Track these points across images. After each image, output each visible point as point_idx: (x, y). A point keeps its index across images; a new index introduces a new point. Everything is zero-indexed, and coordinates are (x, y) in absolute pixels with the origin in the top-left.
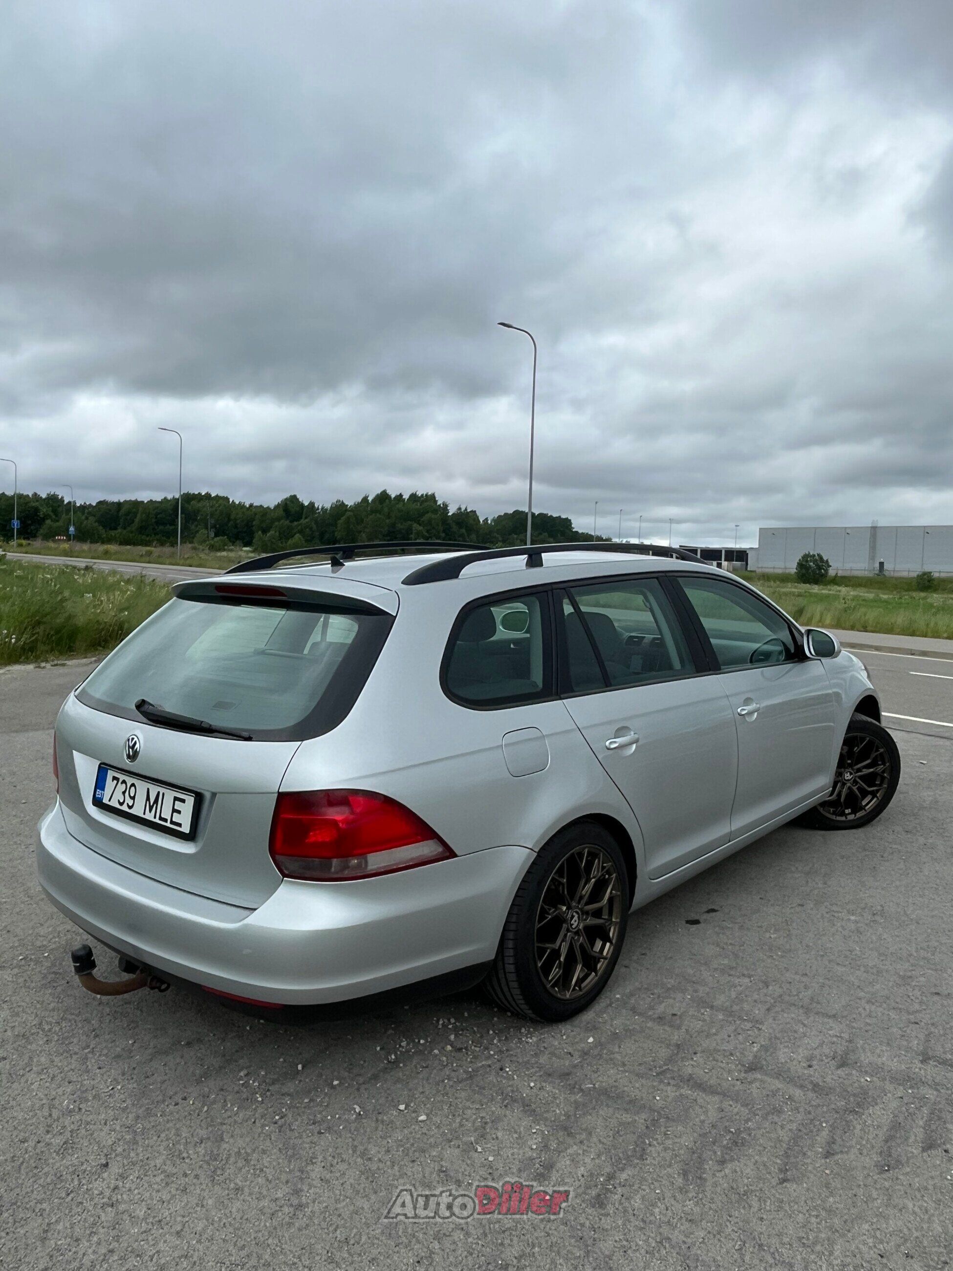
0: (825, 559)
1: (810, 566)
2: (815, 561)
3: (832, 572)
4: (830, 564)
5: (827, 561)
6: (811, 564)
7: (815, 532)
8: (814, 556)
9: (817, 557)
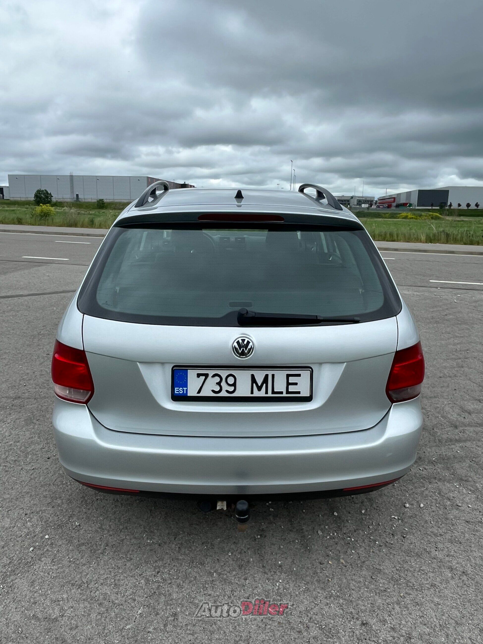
0: (49, 192)
1: (42, 197)
2: (44, 194)
3: (54, 200)
4: (52, 195)
5: (50, 194)
6: (42, 195)
7: (41, 178)
8: (43, 191)
9: (45, 192)
